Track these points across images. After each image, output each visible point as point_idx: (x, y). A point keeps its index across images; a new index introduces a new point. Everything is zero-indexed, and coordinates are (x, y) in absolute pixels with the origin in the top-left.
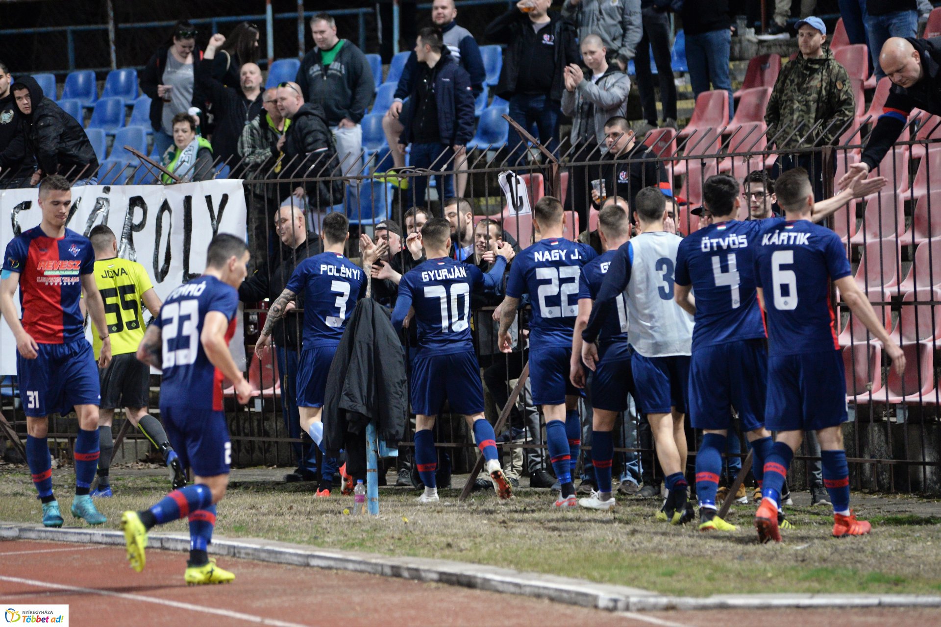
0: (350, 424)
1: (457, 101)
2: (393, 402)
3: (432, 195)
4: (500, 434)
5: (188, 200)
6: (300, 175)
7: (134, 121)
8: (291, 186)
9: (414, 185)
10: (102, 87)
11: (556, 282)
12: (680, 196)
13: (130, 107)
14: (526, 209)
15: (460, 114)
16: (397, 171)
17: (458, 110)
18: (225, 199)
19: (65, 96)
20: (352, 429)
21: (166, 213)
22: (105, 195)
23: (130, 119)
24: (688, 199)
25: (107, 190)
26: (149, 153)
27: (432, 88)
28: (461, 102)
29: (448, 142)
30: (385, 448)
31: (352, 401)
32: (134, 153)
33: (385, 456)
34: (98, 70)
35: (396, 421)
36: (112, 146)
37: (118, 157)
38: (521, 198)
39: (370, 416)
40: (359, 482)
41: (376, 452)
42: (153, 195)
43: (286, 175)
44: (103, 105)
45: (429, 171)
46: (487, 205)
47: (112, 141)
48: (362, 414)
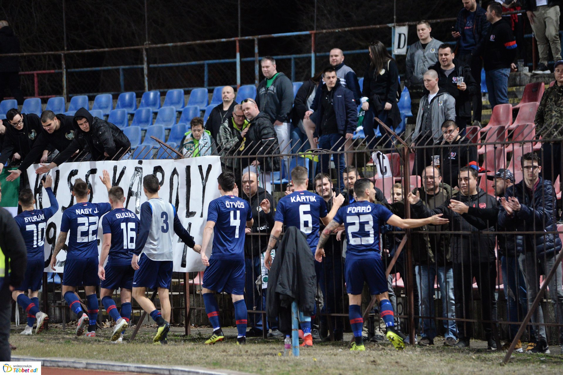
0: (282, 302)
1: (347, 108)
2: (308, 289)
3: (332, 165)
4: (372, 308)
5: (188, 168)
6: (254, 153)
7: (157, 122)
8: (249, 160)
9: (321, 160)
10: (140, 102)
11: (87, 224)
12: (483, 167)
13: (156, 113)
14: (389, 174)
15: (349, 115)
16: (312, 151)
17: (347, 113)
18: (210, 167)
19: (118, 107)
20: (283, 305)
21: (175, 176)
22: (139, 166)
23: (155, 120)
24: (486, 167)
25: (140, 162)
26: (166, 141)
27: (331, 102)
28: (349, 108)
29: (342, 132)
30: (303, 316)
31: (283, 288)
32: (156, 140)
33: (303, 321)
34: (137, 91)
35: (309, 300)
36: (144, 136)
37: (148, 143)
38: (385, 167)
39: (294, 297)
40: (288, 337)
41: (298, 318)
42: (168, 165)
43: (246, 153)
44: (140, 112)
45: (331, 151)
46: (365, 172)
47: (145, 133)
48: (289, 296)
